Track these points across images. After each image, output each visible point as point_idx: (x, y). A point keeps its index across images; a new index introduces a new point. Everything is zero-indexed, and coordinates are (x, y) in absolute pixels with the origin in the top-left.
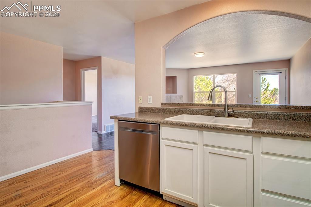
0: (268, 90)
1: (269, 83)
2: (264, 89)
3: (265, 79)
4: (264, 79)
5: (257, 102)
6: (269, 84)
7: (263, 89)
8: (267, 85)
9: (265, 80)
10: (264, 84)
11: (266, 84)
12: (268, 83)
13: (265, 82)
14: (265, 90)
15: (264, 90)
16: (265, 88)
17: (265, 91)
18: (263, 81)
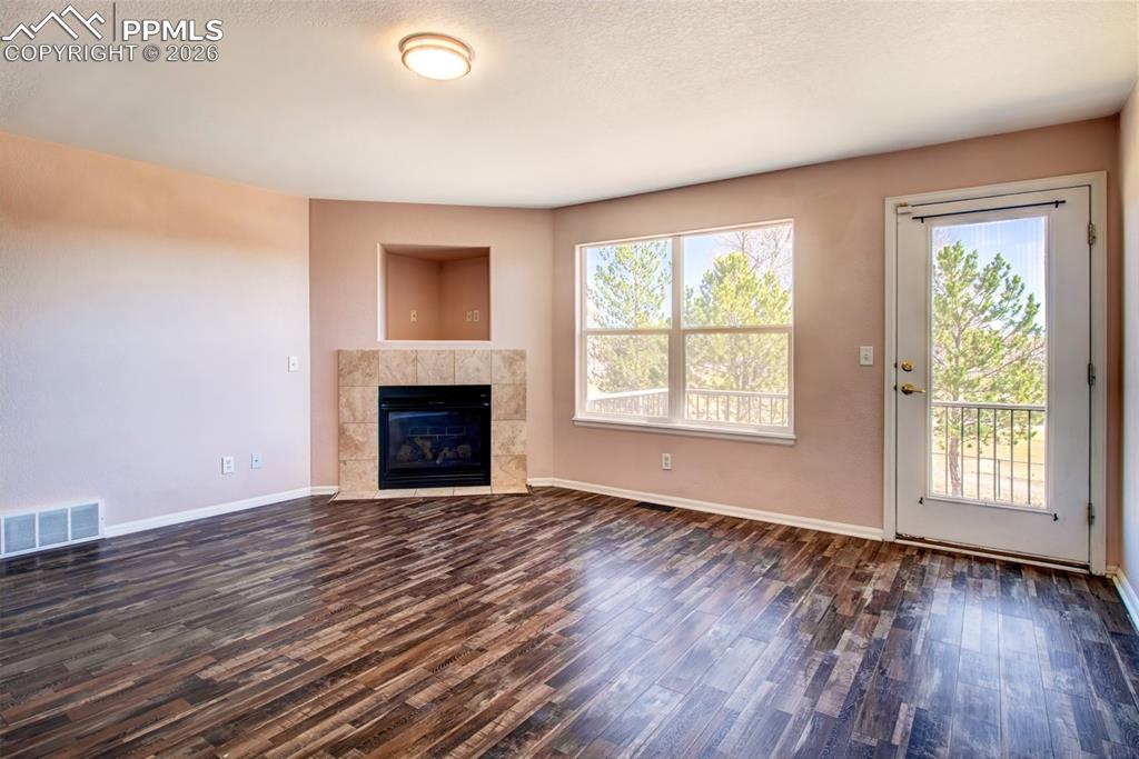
0: (1033, 329)
1: (1035, 297)
2: (1012, 322)
3: (1015, 281)
4: (1011, 279)
5: (906, 392)
6: (1035, 303)
7: (1008, 325)
8: (1028, 306)
9: (1020, 288)
10: (1011, 303)
11: (1023, 301)
12: (1031, 298)
13: (1016, 292)
14: (1018, 329)
15: (1012, 328)
16: (1018, 318)
17: (1020, 333)
18: (1008, 288)
